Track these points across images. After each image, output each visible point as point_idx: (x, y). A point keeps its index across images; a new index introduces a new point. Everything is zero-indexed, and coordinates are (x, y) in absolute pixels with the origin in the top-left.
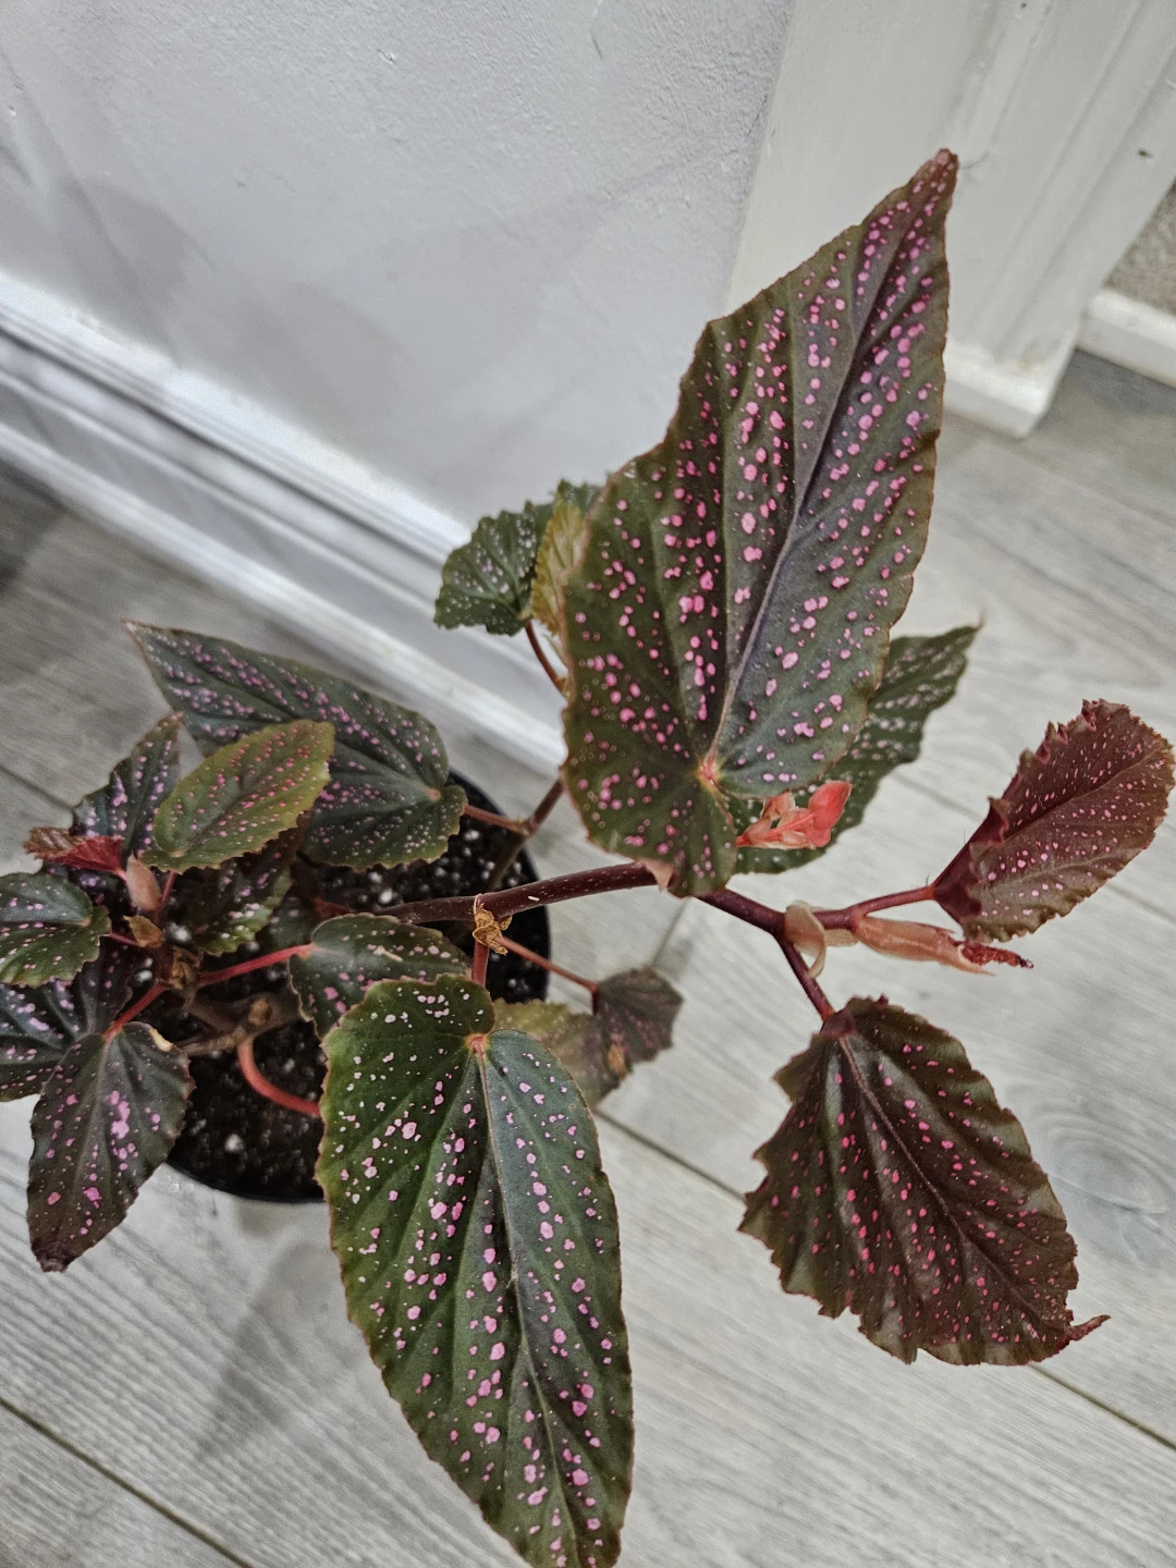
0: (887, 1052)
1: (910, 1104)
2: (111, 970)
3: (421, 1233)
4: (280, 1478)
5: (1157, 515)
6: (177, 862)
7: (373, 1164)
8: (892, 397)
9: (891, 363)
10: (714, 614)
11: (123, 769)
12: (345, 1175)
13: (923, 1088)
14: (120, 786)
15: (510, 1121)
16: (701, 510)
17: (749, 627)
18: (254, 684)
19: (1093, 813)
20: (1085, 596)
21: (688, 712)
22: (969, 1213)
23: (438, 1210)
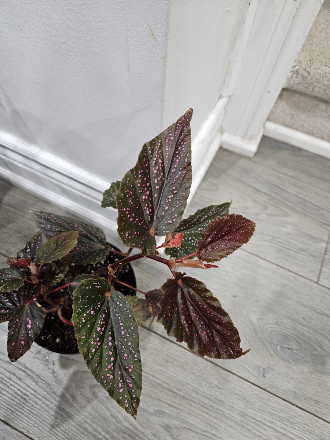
0: (191, 287)
1: (197, 298)
2: (27, 290)
3: (95, 334)
4: (72, 434)
5: (286, 175)
6: (42, 263)
7: (84, 319)
8: (182, 156)
9: (182, 149)
10: (150, 199)
11: (29, 243)
12: (78, 321)
13: (199, 295)
14: (28, 247)
15: (115, 310)
16: (145, 179)
17: (158, 202)
18: (60, 223)
19: (234, 237)
20: (269, 195)
21: (146, 219)
22: (213, 323)
23: (99, 329)
